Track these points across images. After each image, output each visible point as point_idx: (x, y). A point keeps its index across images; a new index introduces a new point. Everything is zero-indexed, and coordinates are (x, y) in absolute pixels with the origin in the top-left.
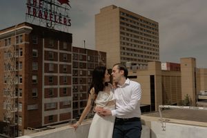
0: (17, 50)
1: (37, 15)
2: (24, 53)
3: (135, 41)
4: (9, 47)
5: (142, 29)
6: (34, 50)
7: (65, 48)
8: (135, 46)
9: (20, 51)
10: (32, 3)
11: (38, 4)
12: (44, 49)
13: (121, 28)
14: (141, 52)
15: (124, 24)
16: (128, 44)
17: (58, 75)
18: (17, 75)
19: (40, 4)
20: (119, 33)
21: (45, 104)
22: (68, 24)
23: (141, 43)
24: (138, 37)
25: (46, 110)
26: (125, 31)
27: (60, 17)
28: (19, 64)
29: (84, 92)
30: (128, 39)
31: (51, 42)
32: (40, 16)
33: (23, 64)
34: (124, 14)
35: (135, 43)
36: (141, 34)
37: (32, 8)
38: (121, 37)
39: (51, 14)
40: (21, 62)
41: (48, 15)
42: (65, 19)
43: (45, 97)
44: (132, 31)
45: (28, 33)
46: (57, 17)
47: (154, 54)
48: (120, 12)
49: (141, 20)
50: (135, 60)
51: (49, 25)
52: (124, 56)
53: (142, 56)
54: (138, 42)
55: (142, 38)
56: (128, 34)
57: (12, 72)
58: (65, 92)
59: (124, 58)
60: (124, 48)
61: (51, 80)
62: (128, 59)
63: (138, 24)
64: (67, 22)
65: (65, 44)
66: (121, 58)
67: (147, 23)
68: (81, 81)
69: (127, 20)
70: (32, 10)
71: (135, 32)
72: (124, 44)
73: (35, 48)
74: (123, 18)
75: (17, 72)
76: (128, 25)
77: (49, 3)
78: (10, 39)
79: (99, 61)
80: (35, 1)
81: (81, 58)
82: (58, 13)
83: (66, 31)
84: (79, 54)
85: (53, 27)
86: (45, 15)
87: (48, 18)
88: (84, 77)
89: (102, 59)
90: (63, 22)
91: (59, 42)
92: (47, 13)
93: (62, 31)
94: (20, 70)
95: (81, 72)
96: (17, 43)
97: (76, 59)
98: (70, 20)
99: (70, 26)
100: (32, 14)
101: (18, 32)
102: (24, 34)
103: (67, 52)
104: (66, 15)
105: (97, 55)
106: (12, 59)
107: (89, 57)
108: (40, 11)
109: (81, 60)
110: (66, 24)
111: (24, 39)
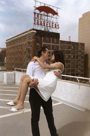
1: (39, 24)
2: (32, 46)
4: (25, 42)
6: (37, 44)
7: (55, 42)
9: (30, 45)
10: (36, 17)
11: (40, 17)
12: (43, 43)
18: (29, 58)
19: (41, 17)
22: (57, 27)
27: (53, 24)
28: (30, 52)
31: (47, 39)
32: (41, 24)
33: (32, 52)
39: (47, 23)
40: (31, 51)
41: (46, 23)
42: (55, 24)
45: (34, 35)
46: (51, 24)
51: (46, 29)
57: (27, 56)
64: (57, 26)
65: (55, 40)
68: (67, 62)
70: (36, 21)
73: (38, 43)
75: (29, 56)
77: (46, 16)
78: (26, 38)
79: (79, 49)
80: (38, 16)
81: (67, 48)
82: (52, 21)
83: (56, 32)
84: (66, 45)
85: (48, 30)
86: (44, 24)
87: (46, 25)
88: (69, 59)
89: (81, 48)
90: (54, 27)
91: (51, 38)
92: (45, 22)
93: (54, 32)
94: (30, 55)
95: (67, 56)
96: (29, 40)
97: (64, 48)
98: (58, 25)
99: (58, 28)
100: (36, 23)
101: (29, 34)
102: (32, 35)
103: (56, 44)
104: (56, 22)
105: (78, 45)
106: (27, 49)
107: (72, 47)
108: (41, 21)
109: (67, 49)
110: (56, 28)
111: (32, 38)
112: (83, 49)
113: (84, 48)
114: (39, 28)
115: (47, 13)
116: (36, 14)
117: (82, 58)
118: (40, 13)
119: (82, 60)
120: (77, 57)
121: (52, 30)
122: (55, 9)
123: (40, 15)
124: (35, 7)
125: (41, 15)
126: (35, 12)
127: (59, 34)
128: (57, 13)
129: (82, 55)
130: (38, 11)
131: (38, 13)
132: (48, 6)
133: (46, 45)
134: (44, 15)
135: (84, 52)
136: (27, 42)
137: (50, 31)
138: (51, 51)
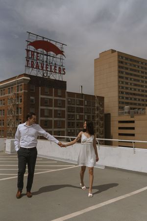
0: (18, 97)
1: (35, 67)
2: (23, 100)
3: (135, 85)
4: (11, 95)
5: (142, 72)
6: (32, 98)
7: (59, 94)
8: (135, 90)
9: (20, 98)
10: (30, 56)
11: (35, 57)
12: (41, 96)
13: (119, 72)
14: (142, 95)
15: (122, 67)
16: (127, 88)
18: (17, 119)
19: (37, 56)
20: (117, 77)
23: (142, 86)
24: (139, 81)
26: (124, 75)
27: (55, 67)
28: (19, 110)
30: (127, 83)
31: (47, 90)
32: (37, 67)
34: (122, 57)
35: (135, 87)
36: (142, 77)
37: (30, 60)
38: (119, 82)
39: (47, 65)
40: (21, 108)
41: (45, 66)
42: (60, 68)
44: (131, 74)
45: (26, 83)
46: (53, 67)
48: (119, 56)
49: (142, 63)
50: (135, 104)
51: (45, 75)
52: (123, 100)
53: (143, 100)
54: (139, 86)
55: (143, 82)
56: (127, 78)
57: (13, 117)
59: (123, 103)
60: (122, 93)
61: (46, 124)
62: (127, 104)
63: (139, 67)
64: (62, 71)
65: (59, 92)
66: (119, 102)
68: (78, 125)
70: (30, 63)
71: (135, 75)
72: (123, 88)
73: (32, 96)
74: (122, 62)
75: (18, 117)
76: (127, 69)
77: (45, 55)
78: (12, 88)
79: (96, 106)
80: (33, 55)
81: (78, 103)
82: (54, 63)
83: (61, 80)
84: (76, 99)
85: (49, 76)
86: (41, 66)
87: (44, 69)
88: (81, 121)
89: (99, 103)
90: (58, 71)
91: (53, 89)
92: (44, 64)
93: (57, 79)
94: (20, 115)
95: (78, 116)
96: (18, 91)
97: (73, 104)
98: (64, 69)
99: (64, 74)
100: (30, 66)
101: (18, 82)
102: (23, 84)
103: (61, 98)
104: (61, 64)
105: (95, 99)
106: (14, 105)
107: (86, 102)
108: (37, 62)
109: (78, 105)
110: (61, 73)
111: (23, 88)
112: (102, 105)
113: (103, 103)
114: (34, 72)
116: (30, 52)
117: (101, 119)
118: (36, 51)
119: (102, 122)
120: (93, 118)
121: (55, 76)
122: (58, 46)
123: (35, 54)
124: (28, 41)
125: (38, 53)
126: (28, 49)
127: (66, 82)
128: (63, 52)
129: (101, 115)
130: (32, 48)
131: (33, 50)
132: (49, 41)
133: (46, 99)
134: (42, 54)
135: (103, 110)
136: (15, 94)
137: (52, 77)
138: (53, 108)
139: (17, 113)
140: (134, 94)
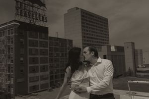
0: (9, 39)
1: (23, 15)
2: (14, 42)
3: (92, 32)
4: (3, 38)
5: (96, 23)
6: (21, 40)
7: (43, 37)
8: (92, 35)
9: (11, 40)
10: (19, 6)
11: (23, 7)
12: (29, 38)
13: (82, 23)
14: (97, 39)
15: (84, 20)
16: (87, 34)
17: (39, 56)
18: (9, 58)
19: (25, 7)
20: (81, 26)
21: (30, 78)
22: (45, 20)
23: (97, 33)
24: (94, 29)
25: (30, 82)
26: (85, 25)
27: (40, 16)
28: (11, 50)
29: (58, 68)
30: (87, 31)
31: (34, 33)
32: (25, 15)
33: (14, 49)
34: (84, 13)
37: (19, 10)
38: (82, 29)
39: (33, 14)
40: (12, 48)
41: (31, 15)
42: (43, 17)
43: (30, 73)
44: (89, 25)
45: (17, 28)
46: (38, 16)
47: (105, 40)
48: (81, 12)
49: (96, 17)
51: (32, 22)
52: (85, 42)
53: (97, 42)
54: (95, 32)
55: (97, 30)
56: (87, 27)
57: (5, 56)
58: (44, 69)
59: (85, 44)
60: (85, 37)
61: (34, 61)
63: (94, 19)
65: (43, 35)
66: (83, 44)
67: (100, 19)
68: (55, 60)
69: (86, 17)
71: (92, 25)
72: (85, 33)
73: (22, 38)
74: (84, 16)
75: (9, 55)
76: (87, 21)
77: (31, 6)
78: (3, 32)
79: (67, 46)
80: (21, 5)
81: (55, 45)
82: (38, 13)
83: (44, 26)
84: (53, 41)
85: (35, 23)
87: (31, 17)
89: (69, 45)
90: (41, 19)
91: (39, 33)
92: (30, 13)
93: (41, 25)
94: (11, 54)
95: (55, 54)
96: (9, 34)
98: (46, 18)
99: (46, 22)
100: (19, 14)
101: (9, 27)
102: (13, 28)
103: (45, 40)
104: (44, 14)
105: (66, 42)
106: (6, 46)
107: (60, 44)
108: (25, 12)
111: (14, 32)
113: (72, 45)
114: (23, 19)
115: (33, 3)
116: (19, 3)
118: (24, 2)
121: (39, 23)
123: (23, 5)
125: (25, 4)
127: (48, 28)
128: (45, 5)
131: (22, 2)
133: (32, 41)
134: (29, 5)
136: (6, 37)
137: (37, 24)
138: (39, 48)
139: (9, 52)
140: (92, 38)
